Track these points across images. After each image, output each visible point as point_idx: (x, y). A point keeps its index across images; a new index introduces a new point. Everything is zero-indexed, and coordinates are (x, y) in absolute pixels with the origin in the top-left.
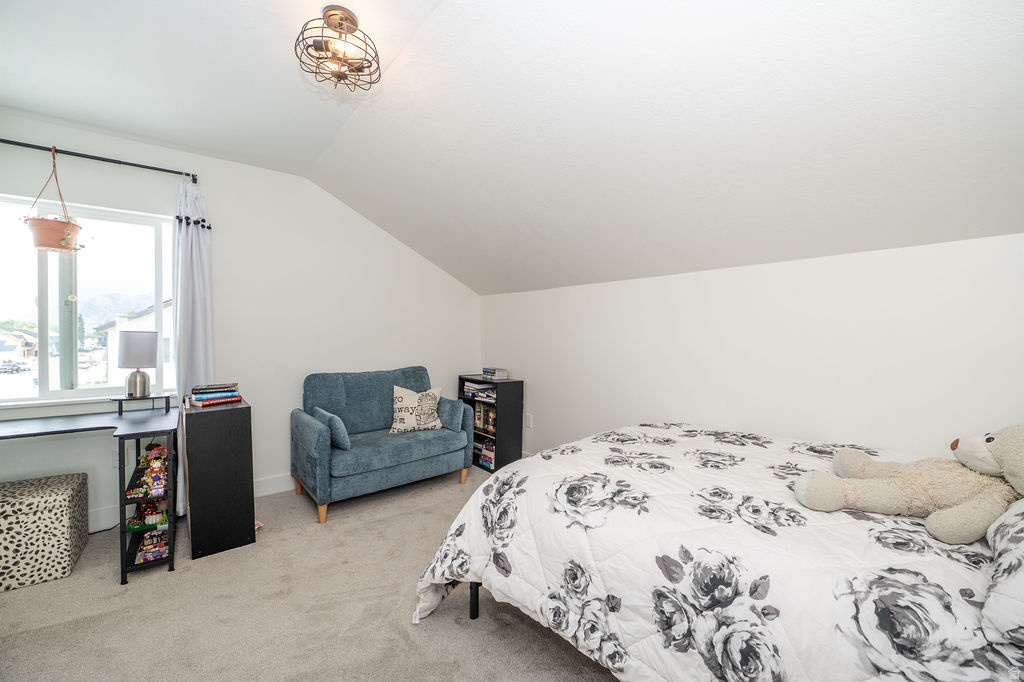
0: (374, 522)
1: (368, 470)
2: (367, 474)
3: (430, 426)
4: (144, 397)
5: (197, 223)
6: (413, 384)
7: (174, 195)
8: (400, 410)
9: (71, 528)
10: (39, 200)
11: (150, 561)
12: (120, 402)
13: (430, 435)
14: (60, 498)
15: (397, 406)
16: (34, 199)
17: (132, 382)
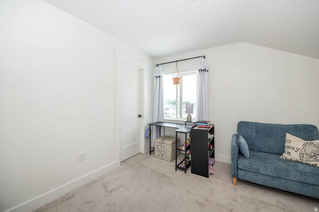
0: (258, 200)
1: (257, 172)
2: (258, 174)
3: (312, 163)
4: (190, 122)
5: (204, 70)
6: (302, 134)
7: (199, 64)
8: (289, 147)
9: (172, 151)
10: (175, 74)
11: (181, 168)
12: (186, 122)
13: (308, 169)
14: (170, 143)
15: (287, 144)
16: (173, 74)
17: (188, 117)
